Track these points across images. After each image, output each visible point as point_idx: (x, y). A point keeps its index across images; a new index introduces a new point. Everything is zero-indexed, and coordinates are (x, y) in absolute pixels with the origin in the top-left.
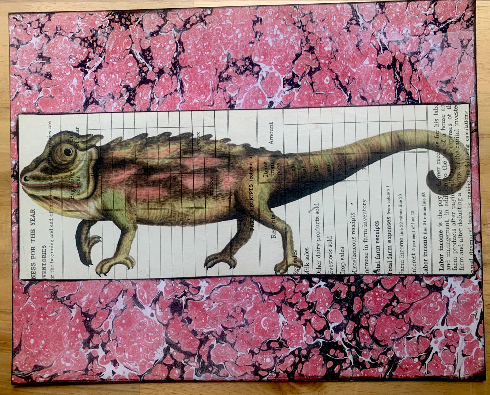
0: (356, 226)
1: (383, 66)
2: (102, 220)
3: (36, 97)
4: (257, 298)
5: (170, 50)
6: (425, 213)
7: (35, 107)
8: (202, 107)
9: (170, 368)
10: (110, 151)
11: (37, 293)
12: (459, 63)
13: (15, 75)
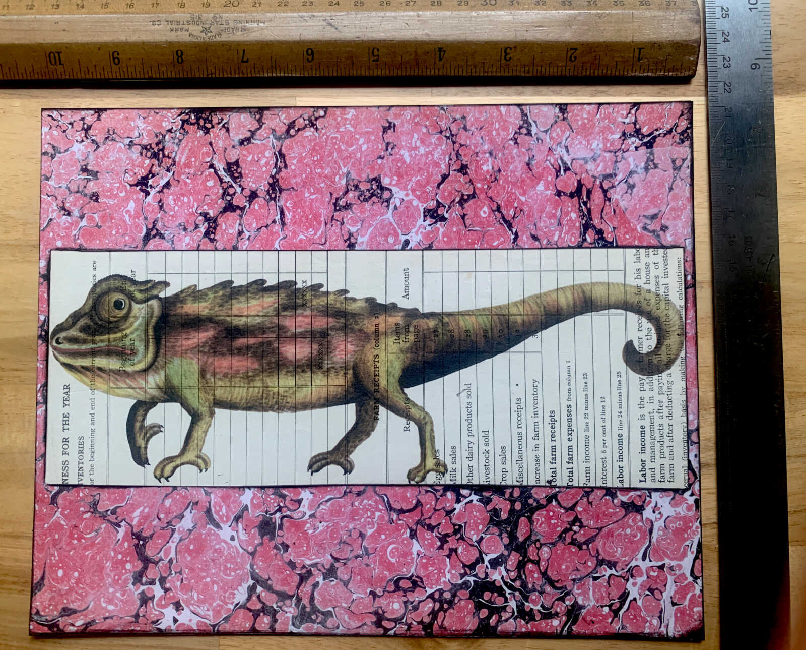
0: (523, 417)
1: (564, 193)
2: (165, 401)
3: (76, 226)
4: (381, 518)
5: (267, 164)
6: (620, 400)
7: (75, 240)
8: (310, 246)
9: (256, 614)
10: (179, 305)
11: (70, 504)
12: (670, 191)
13: (48, 196)
